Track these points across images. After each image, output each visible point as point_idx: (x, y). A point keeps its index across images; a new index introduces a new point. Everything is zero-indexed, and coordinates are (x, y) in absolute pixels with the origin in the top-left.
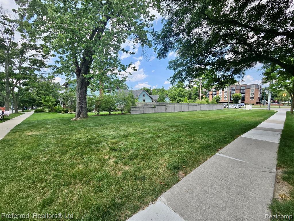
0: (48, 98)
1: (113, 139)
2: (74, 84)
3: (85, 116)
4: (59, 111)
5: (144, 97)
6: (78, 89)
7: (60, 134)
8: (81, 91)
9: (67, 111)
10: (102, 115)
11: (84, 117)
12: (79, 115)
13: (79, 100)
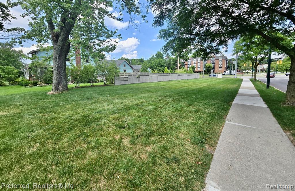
0: (8, 68)
1: (113, 114)
2: (48, 52)
3: (65, 88)
4: (25, 84)
5: (125, 67)
6: (56, 58)
7: (41, 113)
8: (59, 59)
9: (35, 84)
10: (83, 87)
11: (64, 90)
12: (57, 88)
13: (57, 71)
